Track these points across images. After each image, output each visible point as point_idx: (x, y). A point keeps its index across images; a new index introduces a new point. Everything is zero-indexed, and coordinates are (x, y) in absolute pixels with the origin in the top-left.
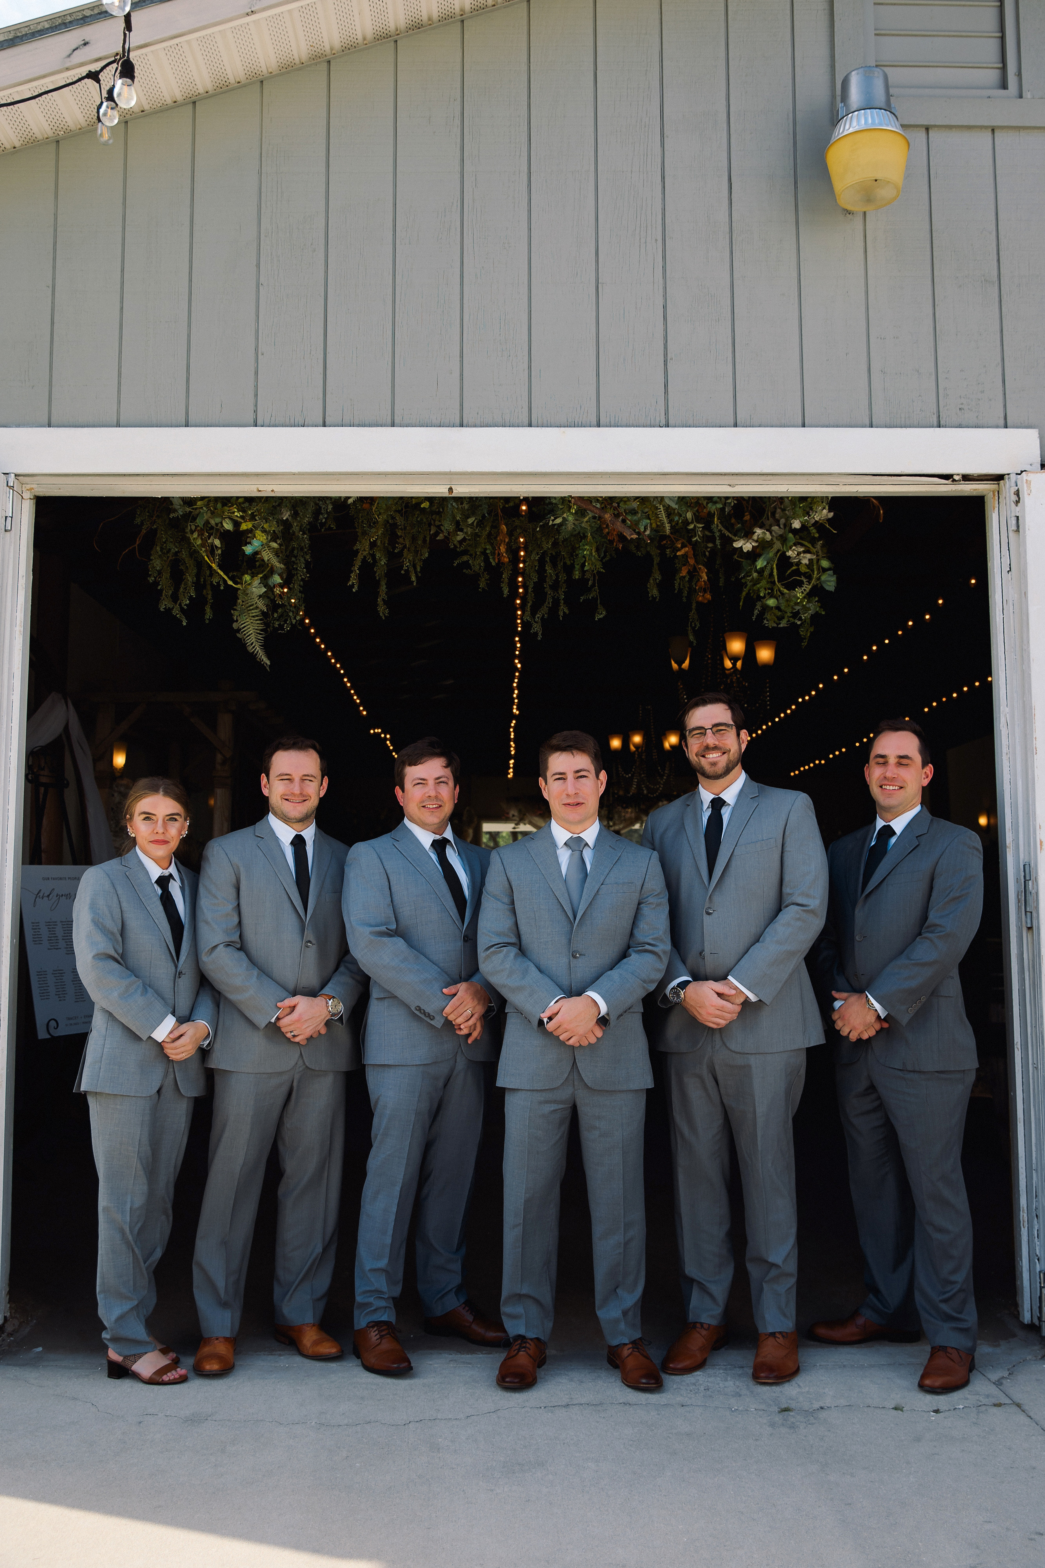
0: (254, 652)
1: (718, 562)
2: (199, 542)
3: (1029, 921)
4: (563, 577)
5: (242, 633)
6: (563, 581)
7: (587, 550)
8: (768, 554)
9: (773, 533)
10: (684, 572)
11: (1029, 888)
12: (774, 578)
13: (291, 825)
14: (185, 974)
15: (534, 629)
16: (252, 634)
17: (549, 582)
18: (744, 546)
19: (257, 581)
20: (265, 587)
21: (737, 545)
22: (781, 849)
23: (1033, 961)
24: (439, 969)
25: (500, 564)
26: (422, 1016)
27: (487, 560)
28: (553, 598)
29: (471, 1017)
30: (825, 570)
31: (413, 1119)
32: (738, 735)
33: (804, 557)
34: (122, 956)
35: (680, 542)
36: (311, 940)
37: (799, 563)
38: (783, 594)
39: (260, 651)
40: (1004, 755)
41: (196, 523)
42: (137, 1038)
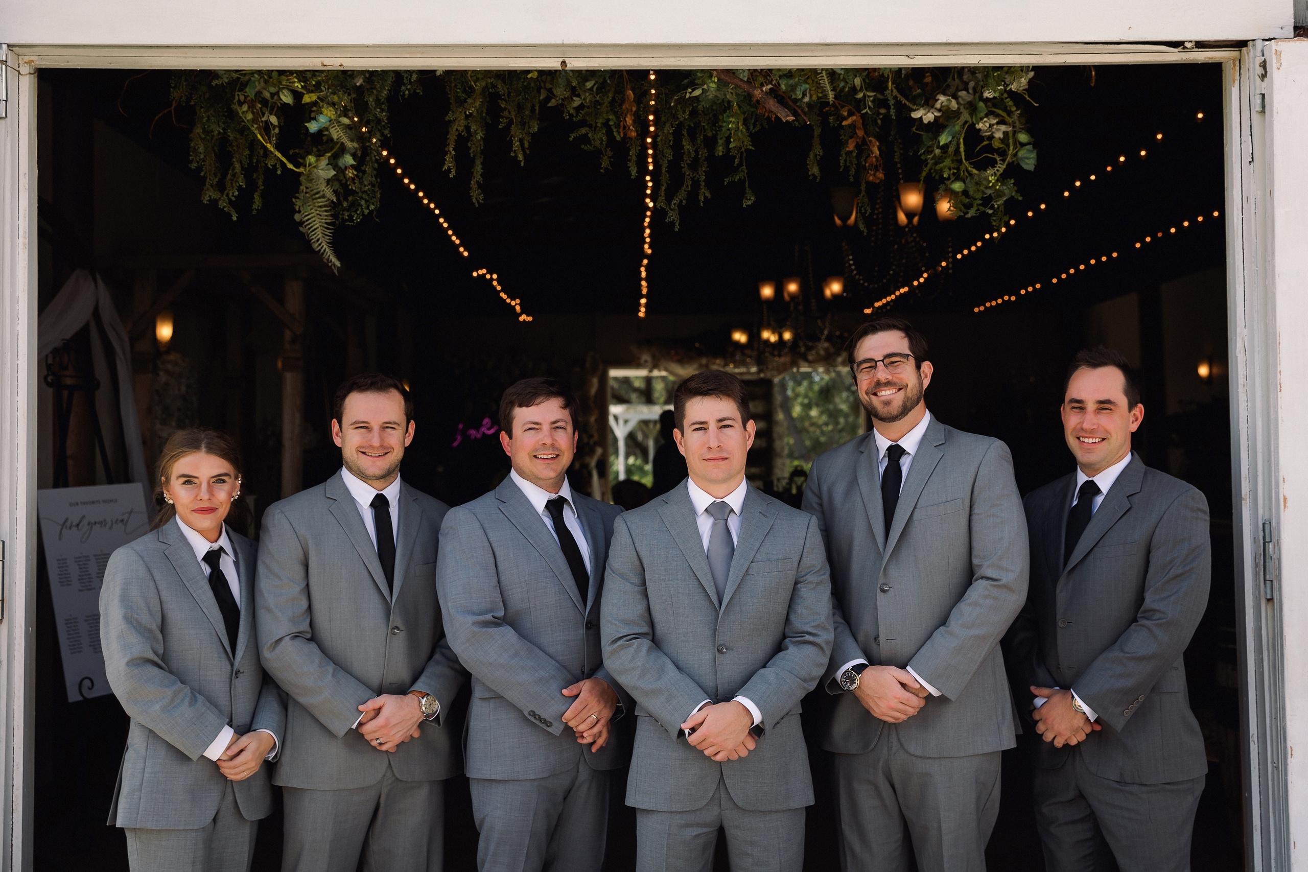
0: (320, 250)
1: (892, 132)
2: (250, 116)
3: (1269, 591)
4: (703, 153)
5: (305, 226)
6: (703, 158)
7: (733, 123)
8: (954, 126)
9: (960, 100)
10: (851, 146)
11: (1269, 551)
12: (961, 156)
13: (370, 482)
14: (243, 673)
15: (669, 218)
16: (318, 228)
17: (687, 160)
18: (924, 117)
19: (324, 162)
20: (334, 170)
21: (916, 115)
22: (969, 511)
23: (1274, 639)
24: (557, 664)
25: (625, 138)
26: (537, 722)
27: (609, 133)
28: (693, 179)
29: (596, 723)
30: (1023, 145)
31: (527, 843)
32: (918, 367)
33: (998, 130)
34: (164, 657)
35: (846, 108)
36: (398, 625)
37: (991, 138)
38: (971, 174)
39: (327, 250)
40: (1240, 387)
41: (246, 92)
42: (183, 758)
